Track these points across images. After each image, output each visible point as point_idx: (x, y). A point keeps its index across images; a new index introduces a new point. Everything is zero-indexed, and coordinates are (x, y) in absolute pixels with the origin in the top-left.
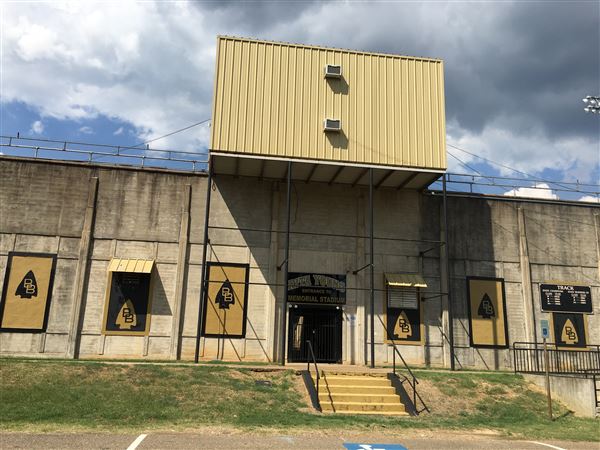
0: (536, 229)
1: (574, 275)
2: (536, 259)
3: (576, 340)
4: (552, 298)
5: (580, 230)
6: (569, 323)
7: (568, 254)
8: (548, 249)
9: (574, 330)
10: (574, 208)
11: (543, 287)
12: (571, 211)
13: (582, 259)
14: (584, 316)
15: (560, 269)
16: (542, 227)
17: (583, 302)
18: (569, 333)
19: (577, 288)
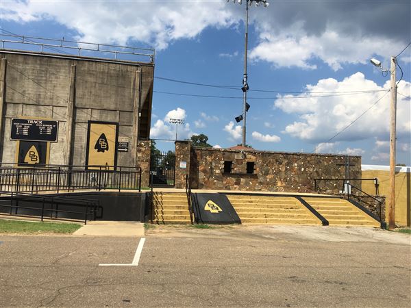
0: (16, 76)
1: (45, 112)
2: (12, 100)
3: (38, 162)
4: (21, 130)
5: (57, 78)
6: (33, 149)
7: (42, 96)
8: (24, 91)
9: (37, 154)
10: (54, 60)
11: (14, 121)
12: (51, 62)
13: (55, 100)
14: (48, 143)
15: (33, 108)
16: (22, 73)
17: (49, 132)
18: (32, 157)
19: (44, 122)
